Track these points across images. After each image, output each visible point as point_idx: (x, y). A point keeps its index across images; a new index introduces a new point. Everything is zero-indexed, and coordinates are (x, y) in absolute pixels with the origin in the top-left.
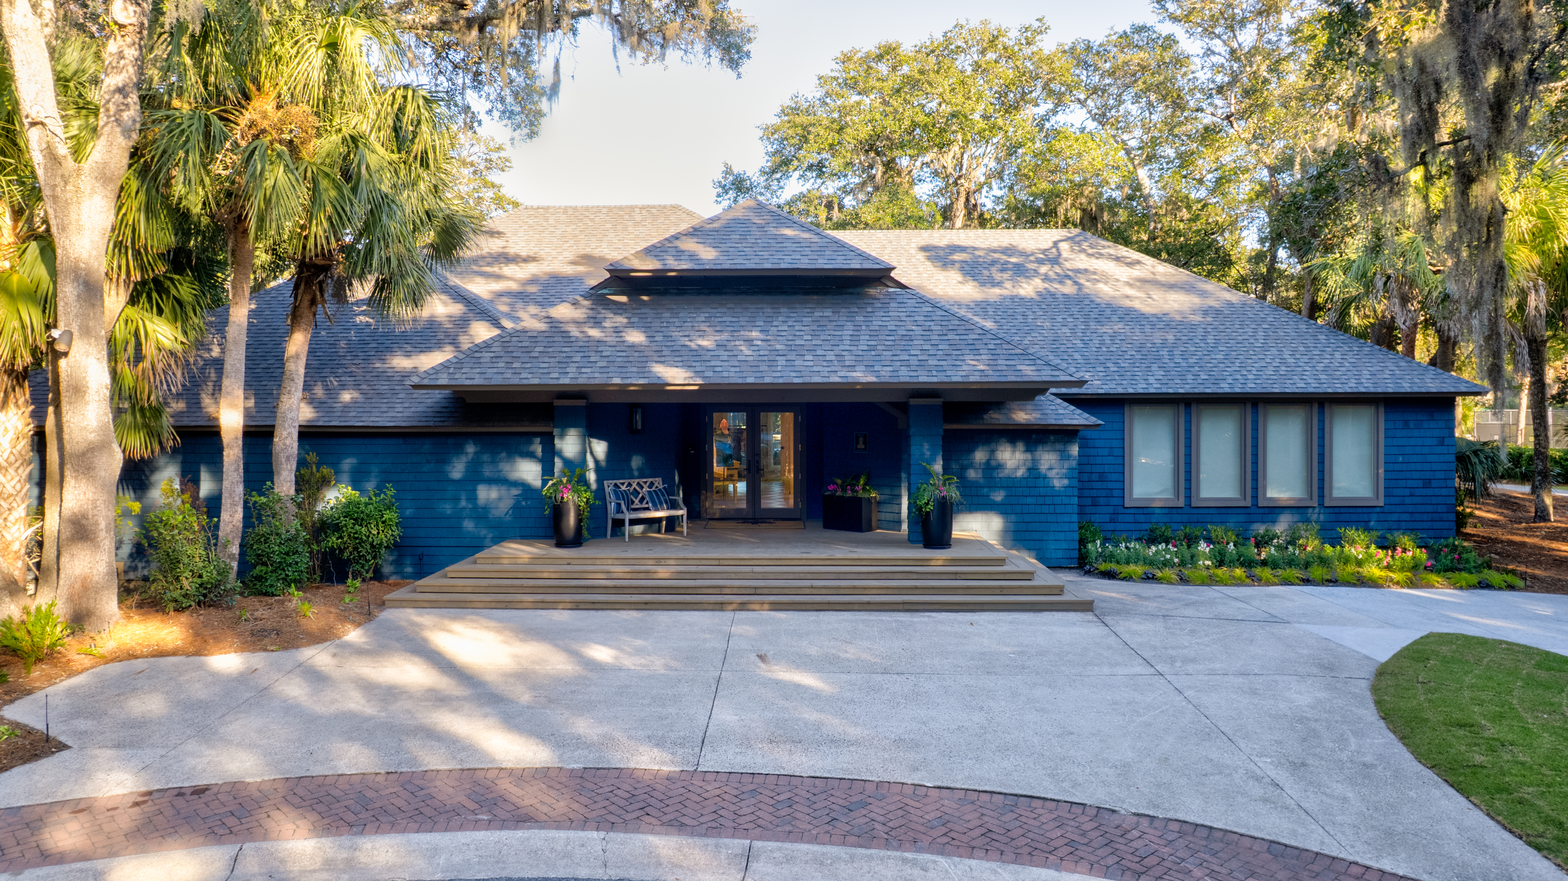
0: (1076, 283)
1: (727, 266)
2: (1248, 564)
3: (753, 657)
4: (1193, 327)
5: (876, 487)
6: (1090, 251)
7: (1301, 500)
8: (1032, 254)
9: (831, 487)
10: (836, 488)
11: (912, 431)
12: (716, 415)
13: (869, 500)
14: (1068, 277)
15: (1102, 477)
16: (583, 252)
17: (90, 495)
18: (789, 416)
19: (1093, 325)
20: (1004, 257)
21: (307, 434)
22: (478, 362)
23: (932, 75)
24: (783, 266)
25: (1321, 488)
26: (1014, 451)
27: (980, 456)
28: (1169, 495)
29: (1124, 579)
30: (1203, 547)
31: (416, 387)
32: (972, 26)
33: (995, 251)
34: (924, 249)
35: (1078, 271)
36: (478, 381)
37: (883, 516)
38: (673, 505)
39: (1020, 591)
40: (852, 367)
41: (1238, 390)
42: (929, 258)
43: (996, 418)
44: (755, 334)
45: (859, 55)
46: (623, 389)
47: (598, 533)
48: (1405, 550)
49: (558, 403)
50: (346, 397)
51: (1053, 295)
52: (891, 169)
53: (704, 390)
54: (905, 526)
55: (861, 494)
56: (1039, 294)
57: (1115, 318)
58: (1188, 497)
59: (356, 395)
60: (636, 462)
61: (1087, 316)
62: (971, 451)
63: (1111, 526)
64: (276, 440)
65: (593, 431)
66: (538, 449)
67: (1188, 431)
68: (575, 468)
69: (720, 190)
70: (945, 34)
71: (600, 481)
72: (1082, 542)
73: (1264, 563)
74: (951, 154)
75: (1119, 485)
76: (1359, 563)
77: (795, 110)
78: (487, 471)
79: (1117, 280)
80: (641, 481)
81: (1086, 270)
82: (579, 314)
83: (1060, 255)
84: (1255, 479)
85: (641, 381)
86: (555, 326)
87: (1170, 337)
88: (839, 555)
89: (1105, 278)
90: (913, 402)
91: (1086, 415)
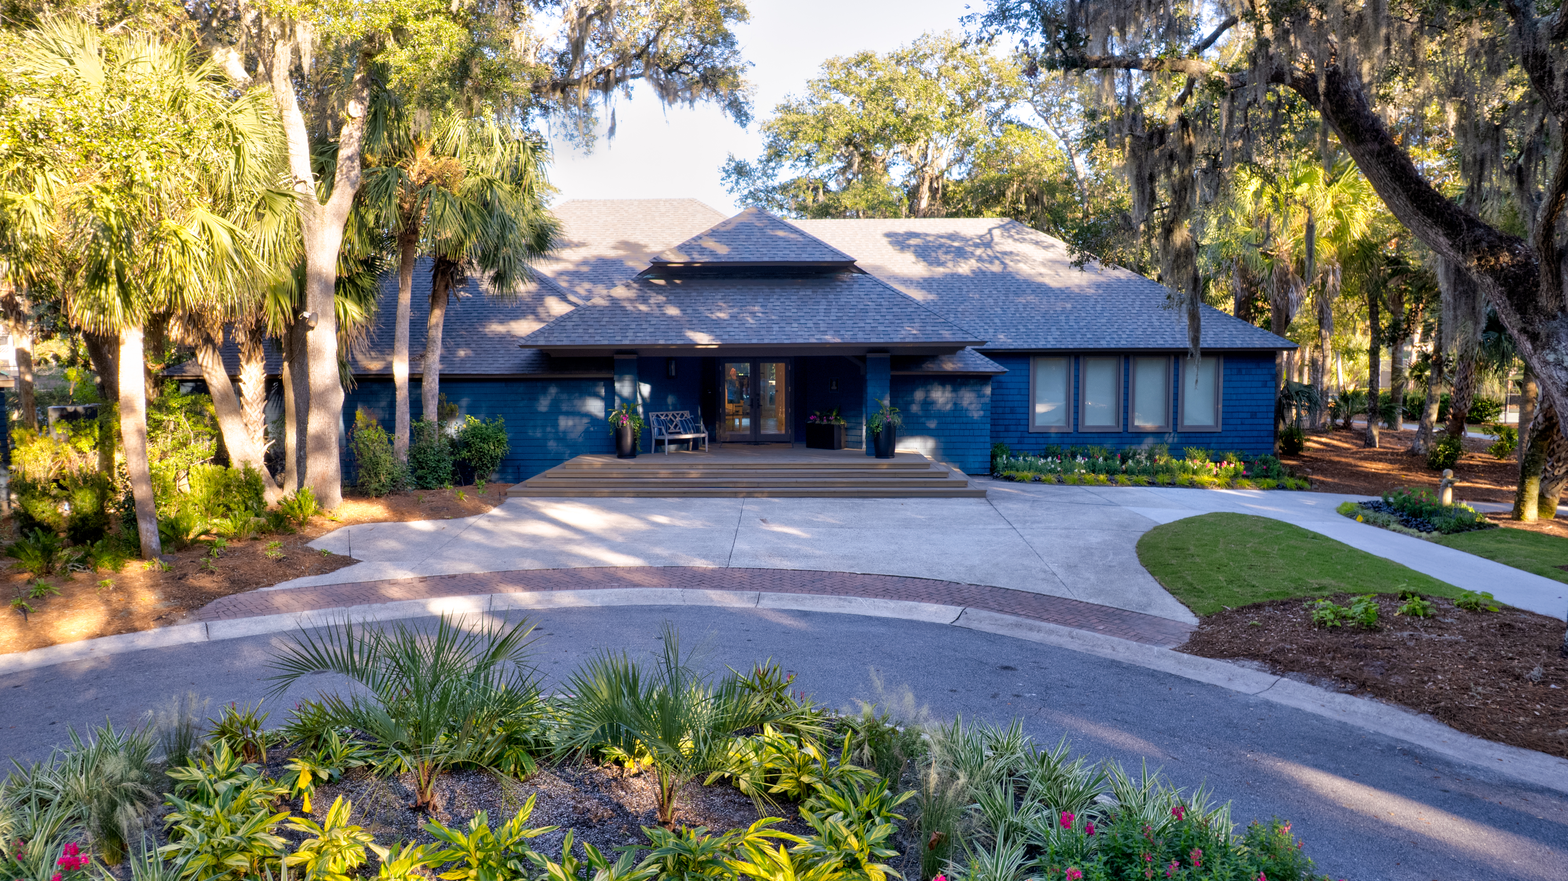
0: (1002, 263)
1: (737, 260)
2: (1111, 472)
3: (758, 520)
4: (1087, 298)
5: (845, 418)
6: (1017, 237)
7: (1160, 427)
8: (971, 239)
9: (812, 418)
10: (816, 419)
11: (868, 376)
12: (727, 365)
13: (839, 426)
14: (997, 258)
15: (1013, 411)
16: (621, 239)
17: (326, 419)
18: (782, 366)
19: (1011, 297)
20: (949, 242)
21: (445, 380)
22: (564, 328)
23: (900, 83)
24: (777, 259)
25: (1175, 419)
26: (943, 392)
27: (919, 395)
28: (1062, 423)
29: (1019, 481)
30: (1079, 459)
31: (522, 346)
32: (937, 35)
33: (942, 237)
34: (888, 235)
35: (1005, 253)
36: (566, 342)
37: (850, 438)
38: (697, 430)
39: (938, 484)
40: (825, 332)
41: (1113, 346)
42: (891, 243)
43: (931, 367)
44: (756, 308)
45: (842, 61)
46: (666, 348)
47: (647, 450)
48: (1229, 463)
49: (616, 357)
50: (462, 353)
51: (984, 273)
52: (867, 159)
53: (721, 348)
54: (864, 446)
55: (834, 423)
56: (973, 272)
57: (1029, 291)
58: (1076, 425)
59: (469, 352)
60: (670, 400)
61: (1008, 290)
62: (913, 391)
63: (1019, 447)
64: (424, 384)
65: (642, 377)
66: (603, 392)
67: (1077, 377)
68: (629, 403)
69: (724, 174)
70: (914, 43)
71: (646, 412)
72: (994, 457)
73: (1125, 472)
74: (916, 147)
75: (1025, 416)
76: (1195, 472)
77: (787, 109)
78: (564, 407)
79: (1034, 261)
80: (675, 413)
81: (1011, 253)
82: (631, 294)
83: (992, 240)
84: (1126, 412)
85: (679, 342)
86: (614, 300)
87: (1069, 306)
88: (815, 462)
89: (1026, 259)
90: (869, 355)
91: (996, 365)
